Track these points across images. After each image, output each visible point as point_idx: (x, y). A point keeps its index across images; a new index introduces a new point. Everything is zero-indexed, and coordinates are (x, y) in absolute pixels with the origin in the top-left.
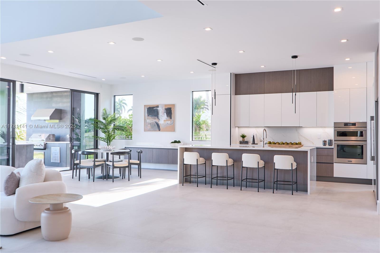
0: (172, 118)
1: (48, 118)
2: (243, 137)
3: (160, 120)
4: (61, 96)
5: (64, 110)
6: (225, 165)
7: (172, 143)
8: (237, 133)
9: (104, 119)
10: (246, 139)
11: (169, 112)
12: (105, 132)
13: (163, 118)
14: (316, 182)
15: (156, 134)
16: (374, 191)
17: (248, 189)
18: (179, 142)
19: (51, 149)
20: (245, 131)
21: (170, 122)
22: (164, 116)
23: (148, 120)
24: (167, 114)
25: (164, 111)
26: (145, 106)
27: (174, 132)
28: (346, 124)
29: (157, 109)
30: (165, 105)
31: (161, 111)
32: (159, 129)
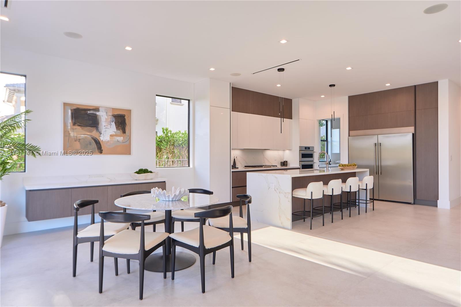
0: (126, 132)
3: (102, 135)
7: (137, 173)
11: (121, 121)
13: (108, 131)
21: (122, 139)
22: (110, 128)
23: (73, 131)
24: (116, 125)
25: (110, 118)
26: (65, 104)
27: (130, 154)
28: (306, 148)
29: (96, 114)
30: (113, 109)
31: (104, 118)
32: (100, 151)
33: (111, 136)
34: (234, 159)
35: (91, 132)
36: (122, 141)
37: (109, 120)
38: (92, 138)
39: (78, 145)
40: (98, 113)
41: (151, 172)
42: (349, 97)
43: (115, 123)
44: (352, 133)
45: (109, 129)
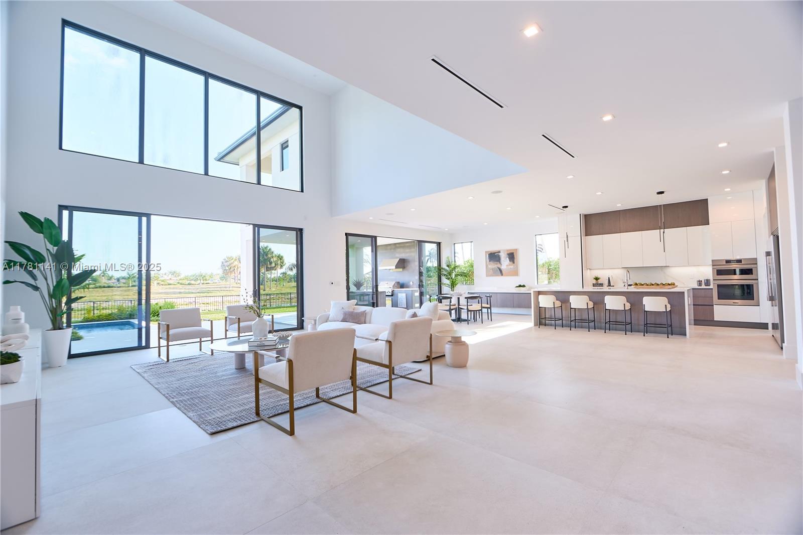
0: (515, 262)
1: (394, 267)
2: (597, 279)
3: (502, 265)
4: (403, 247)
5: (406, 260)
6: (586, 307)
7: (516, 287)
8: (590, 275)
9: (448, 266)
10: (600, 282)
11: (512, 256)
12: (448, 279)
13: (505, 263)
14: (694, 326)
15: (500, 279)
16: (773, 336)
17: (611, 331)
18: (524, 286)
19: (398, 295)
20: (597, 273)
22: (506, 261)
23: (490, 264)
26: (486, 252)
27: (516, 276)
28: (728, 261)
30: (507, 250)
31: (503, 256)
32: (502, 274)
33: (507, 265)
35: (497, 264)
36: (513, 268)
37: (506, 256)
38: (498, 268)
39: (492, 272)
40: (500, 254)
43: (509, 258)
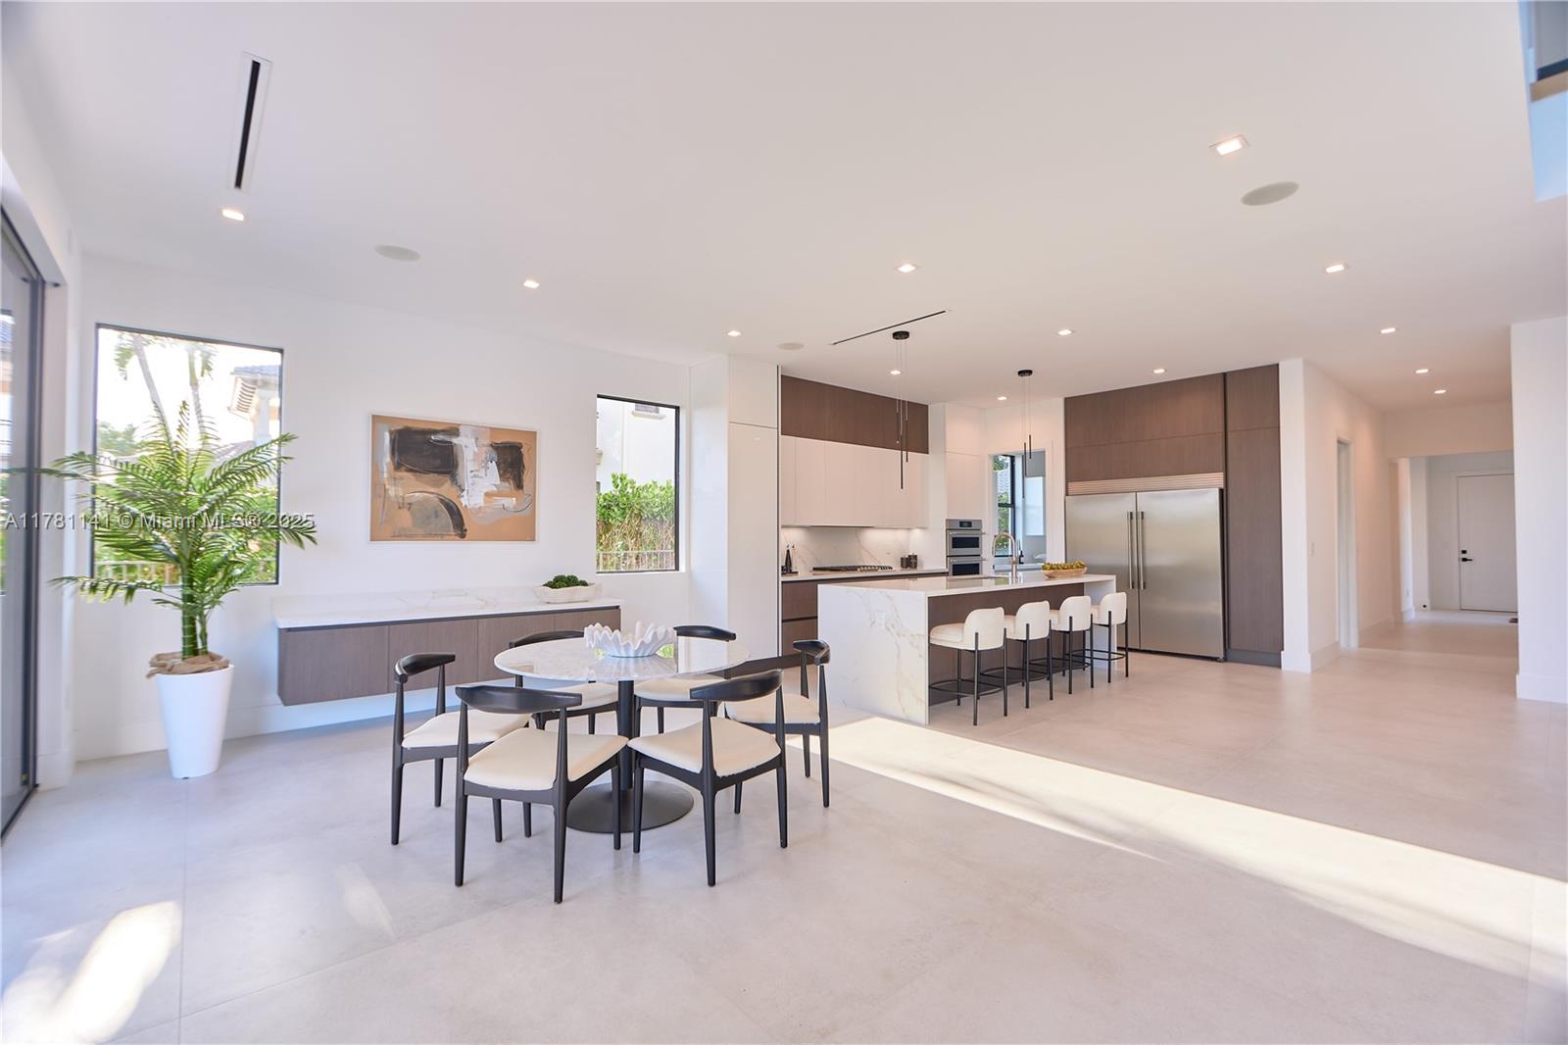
0: (525, 485)
3: (465, 493)
11: (511, 459)
13: (479, 483)
21: (514, 502)
22: (486, 475)
23: (395, 485)
24: (499, 469)
25: (486, 452)
26: (377, 420)
27: (534, 540)
28: (962, 523)
29: (451, 443)
31: (471, 452)
32: (459, 532)
33: (487, 494)
34: (788, 551)
35: (437, 485)
36: (514, 507)
37: (484, 456)
38: (441, 501)
39: (405, 518)
40: (455, 440)
41: (584, 584)
42: (1066, 399)
43: (498, 465)
44: (1075, 486)
45: (481, 477)
